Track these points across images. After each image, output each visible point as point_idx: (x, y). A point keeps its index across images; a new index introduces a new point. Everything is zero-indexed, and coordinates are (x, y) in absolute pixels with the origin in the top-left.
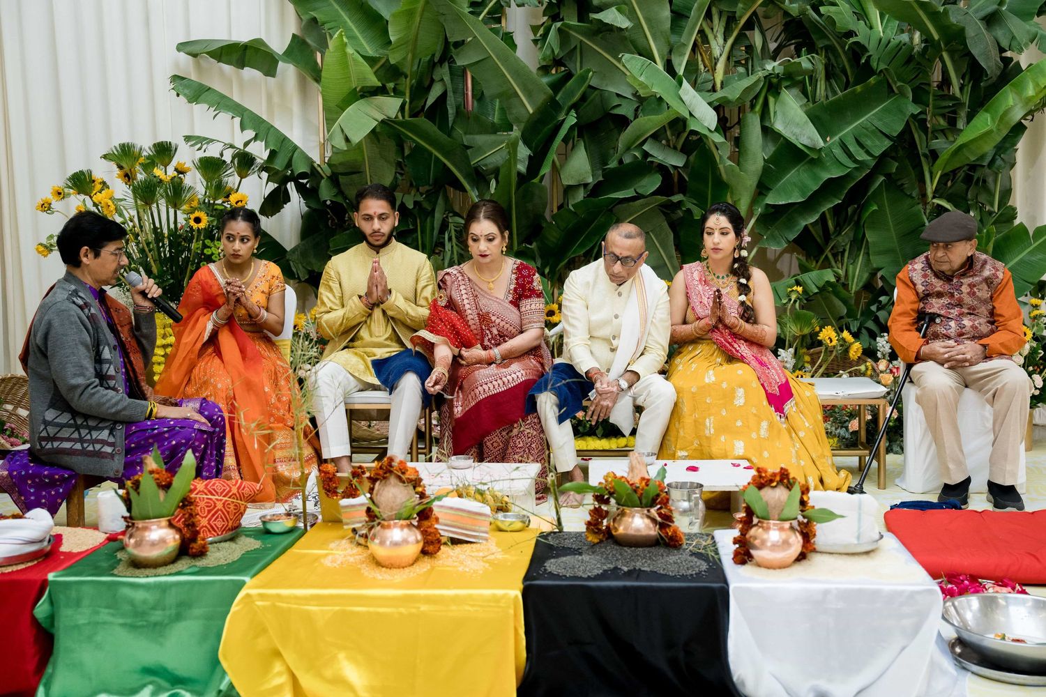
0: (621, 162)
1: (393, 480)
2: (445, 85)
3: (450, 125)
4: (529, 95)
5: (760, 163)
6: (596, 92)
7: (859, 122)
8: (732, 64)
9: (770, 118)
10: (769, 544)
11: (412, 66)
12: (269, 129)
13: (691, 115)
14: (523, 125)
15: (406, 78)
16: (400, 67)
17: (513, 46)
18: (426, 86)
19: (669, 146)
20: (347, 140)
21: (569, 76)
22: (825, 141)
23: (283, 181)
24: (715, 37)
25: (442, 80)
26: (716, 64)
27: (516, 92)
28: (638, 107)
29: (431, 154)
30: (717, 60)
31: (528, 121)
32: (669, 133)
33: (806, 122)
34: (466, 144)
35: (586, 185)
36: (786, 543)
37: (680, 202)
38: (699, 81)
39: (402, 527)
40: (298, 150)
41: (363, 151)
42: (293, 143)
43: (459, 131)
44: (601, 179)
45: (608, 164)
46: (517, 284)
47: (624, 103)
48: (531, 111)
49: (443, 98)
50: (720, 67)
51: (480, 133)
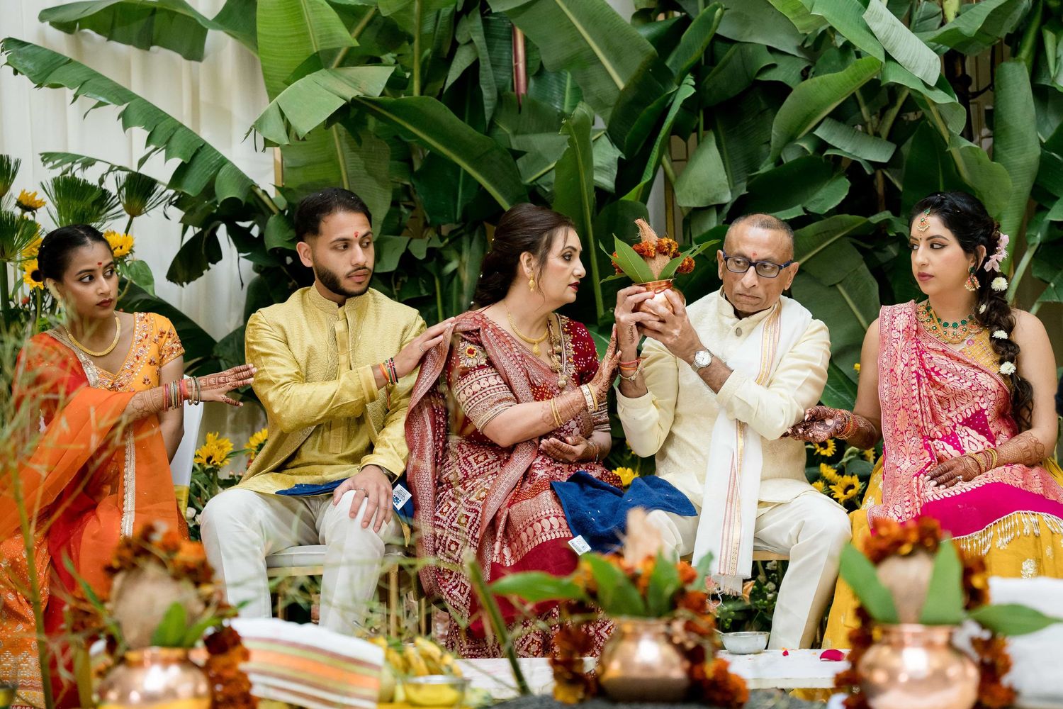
0: (779, 162)
1: (151, 569)
2: (475, 50)
3: (488, 118)
4: (617, 59)
5: (1034, 152)
6: (734, 47)
9: (1048, 71)
10: (903, 678)
11: (421, 24)
12: (175, 129)
13: (888, 57)
14: (609, 112)
15: (411, 43)
16: (399, 23)
18: (445, 56)
19: (867, 133)
20: (288, 128)
21: (686, 21)
23: (209, 225)
25: (471, 42)
27: (594, 55)
28: (808, 69)
29: (458, 167)
31: (617, 103)
32: (864, 110)
34: (515, 147)
35: (720, 208)
36: (939, 679)
37: (887, 223)
38: (916, 17)
39: (166, 663)
40: (228, 165)
41: (338, 165)
42: (218, 153)
43: (504, 128)
44: (744, 192)
45: (758, 170)
46: (575, 349)
47: (782, 62)
48: (621, 85)
49: (472, 72)
51: (541, 130)
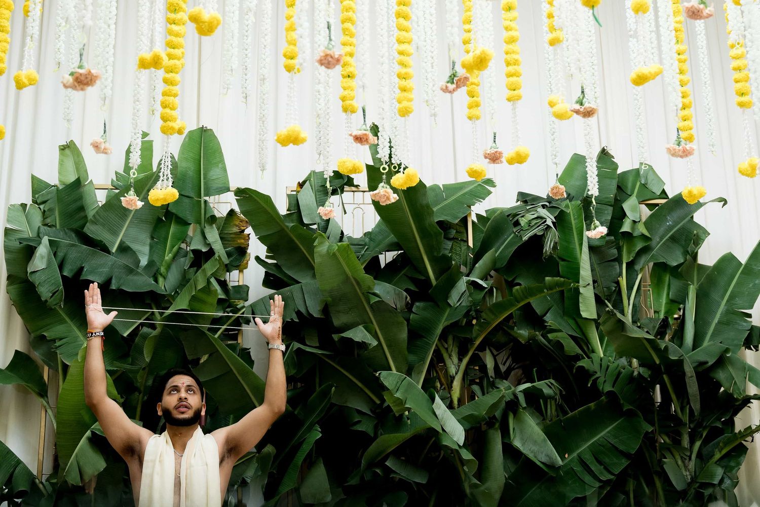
0: (362, 479)
5: (502, 482)
6: (336, 408)
7: (595, 439)
8: (467, 382)
9: (510, 436)
13: (443, 430)
15: (140, 394)
17: (251, 362)
19: (409, 462)
22: (563, 458)
24: (450, 356)
26: (452, 382)
28: (378, 424)
30: (453, 378)
33: (544, 440)
35: (327, 504)
40: (21, 465)
42: (16, 457)
44: (340, 497)
45: (348, 482)
47: (363, 419)
50: (457, 384)
